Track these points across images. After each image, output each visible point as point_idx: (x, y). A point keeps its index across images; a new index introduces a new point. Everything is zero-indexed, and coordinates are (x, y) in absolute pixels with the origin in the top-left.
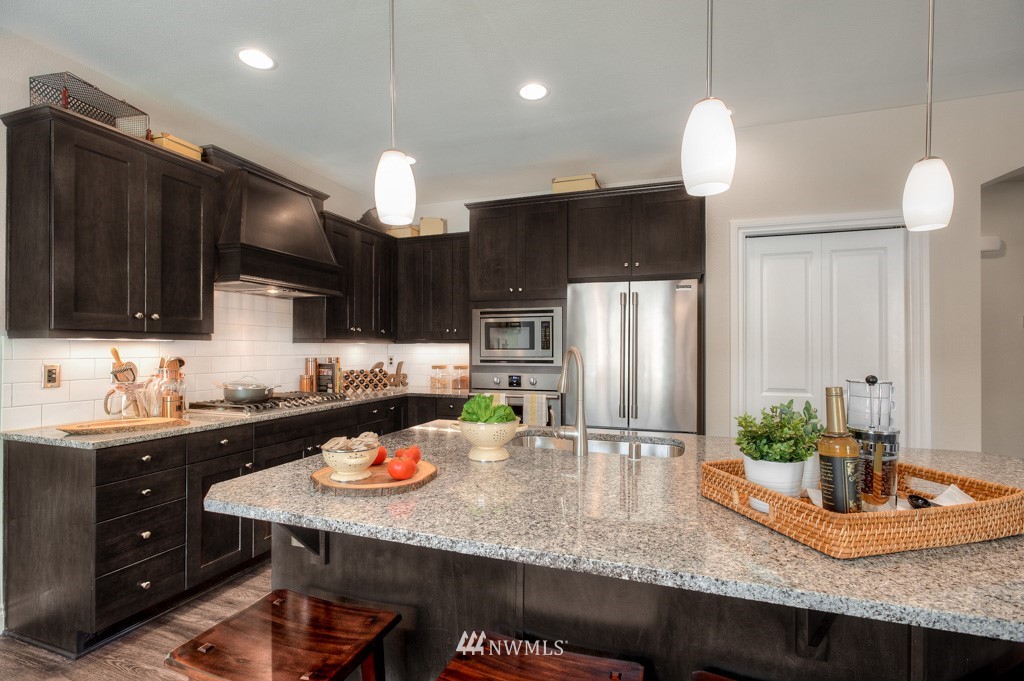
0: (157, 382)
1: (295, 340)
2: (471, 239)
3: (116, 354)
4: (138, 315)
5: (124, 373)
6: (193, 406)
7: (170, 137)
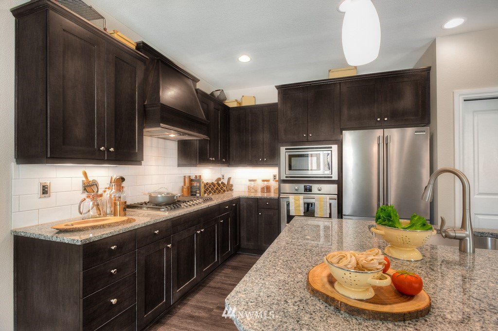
0: (109, 192)
1: (179, 165)
2: (279, 106)
3: (85, 174)
4: (102, 148)
6: (128, 207)
7: (118, 33)
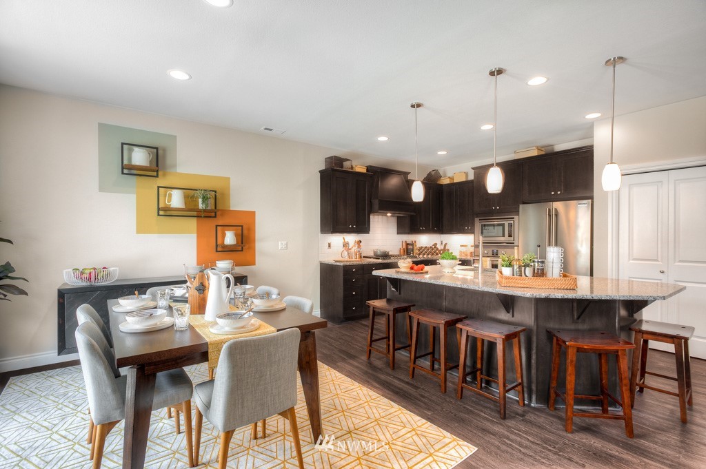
0: (354, 248)
1: (398, 233)
2: (475, 184)
3: (344, 239)
4: (350, 226)
5: (345, 245)
6: (364, 257)
7: (358, 167)
